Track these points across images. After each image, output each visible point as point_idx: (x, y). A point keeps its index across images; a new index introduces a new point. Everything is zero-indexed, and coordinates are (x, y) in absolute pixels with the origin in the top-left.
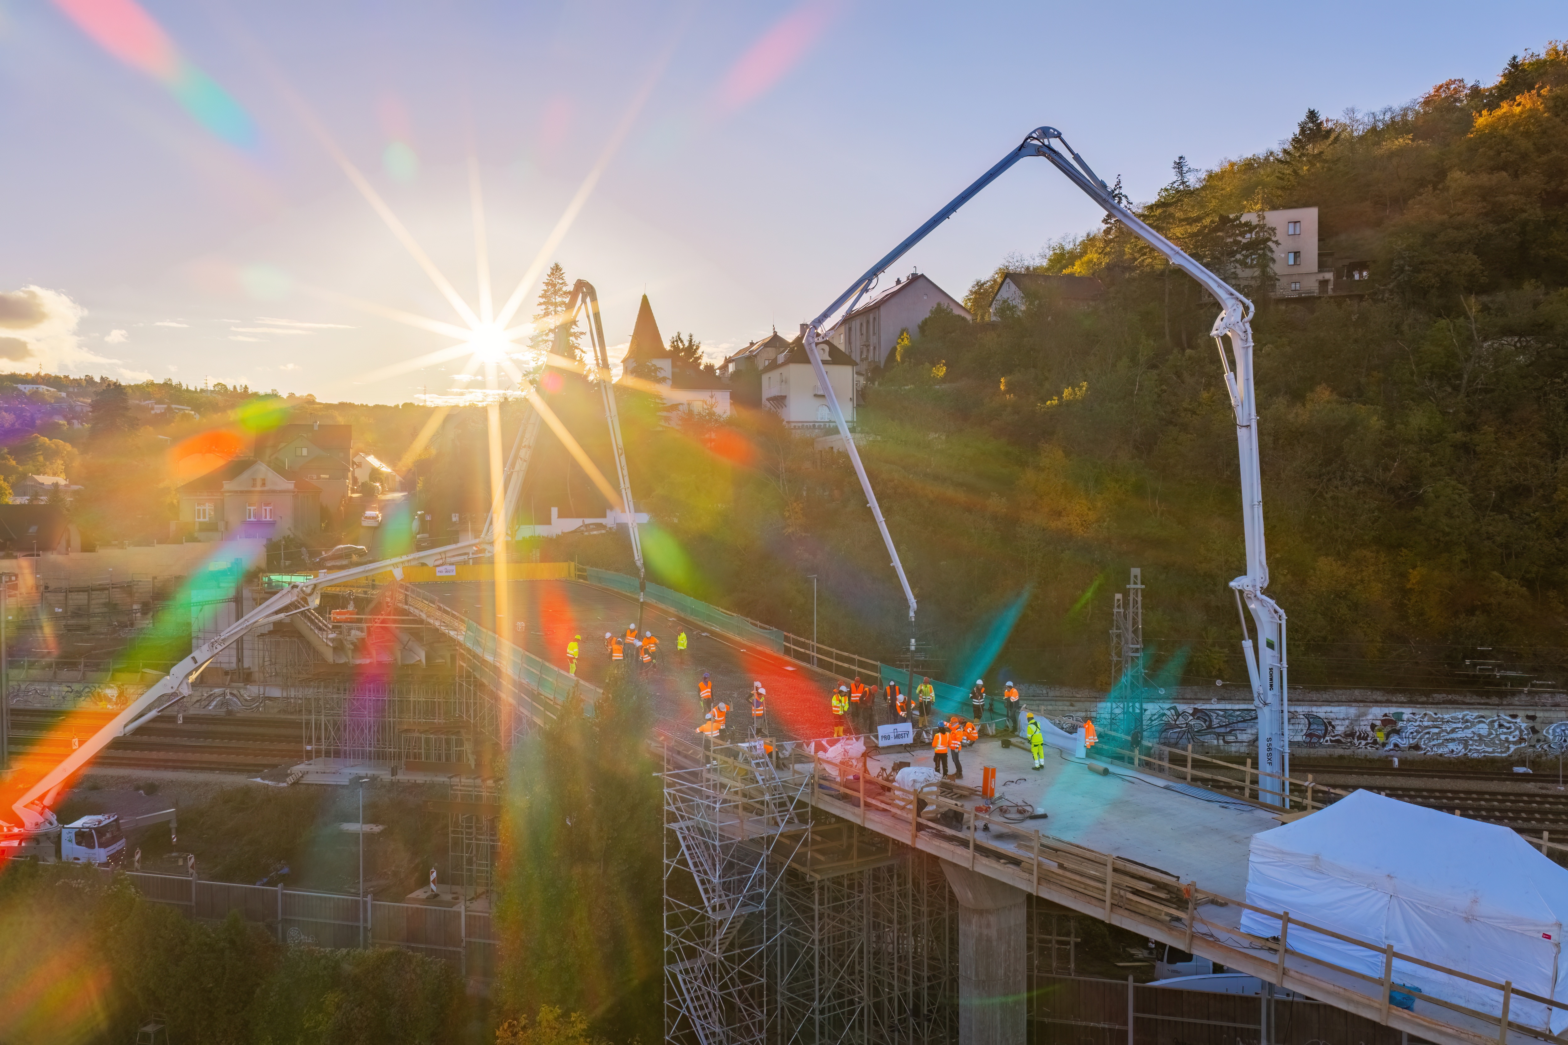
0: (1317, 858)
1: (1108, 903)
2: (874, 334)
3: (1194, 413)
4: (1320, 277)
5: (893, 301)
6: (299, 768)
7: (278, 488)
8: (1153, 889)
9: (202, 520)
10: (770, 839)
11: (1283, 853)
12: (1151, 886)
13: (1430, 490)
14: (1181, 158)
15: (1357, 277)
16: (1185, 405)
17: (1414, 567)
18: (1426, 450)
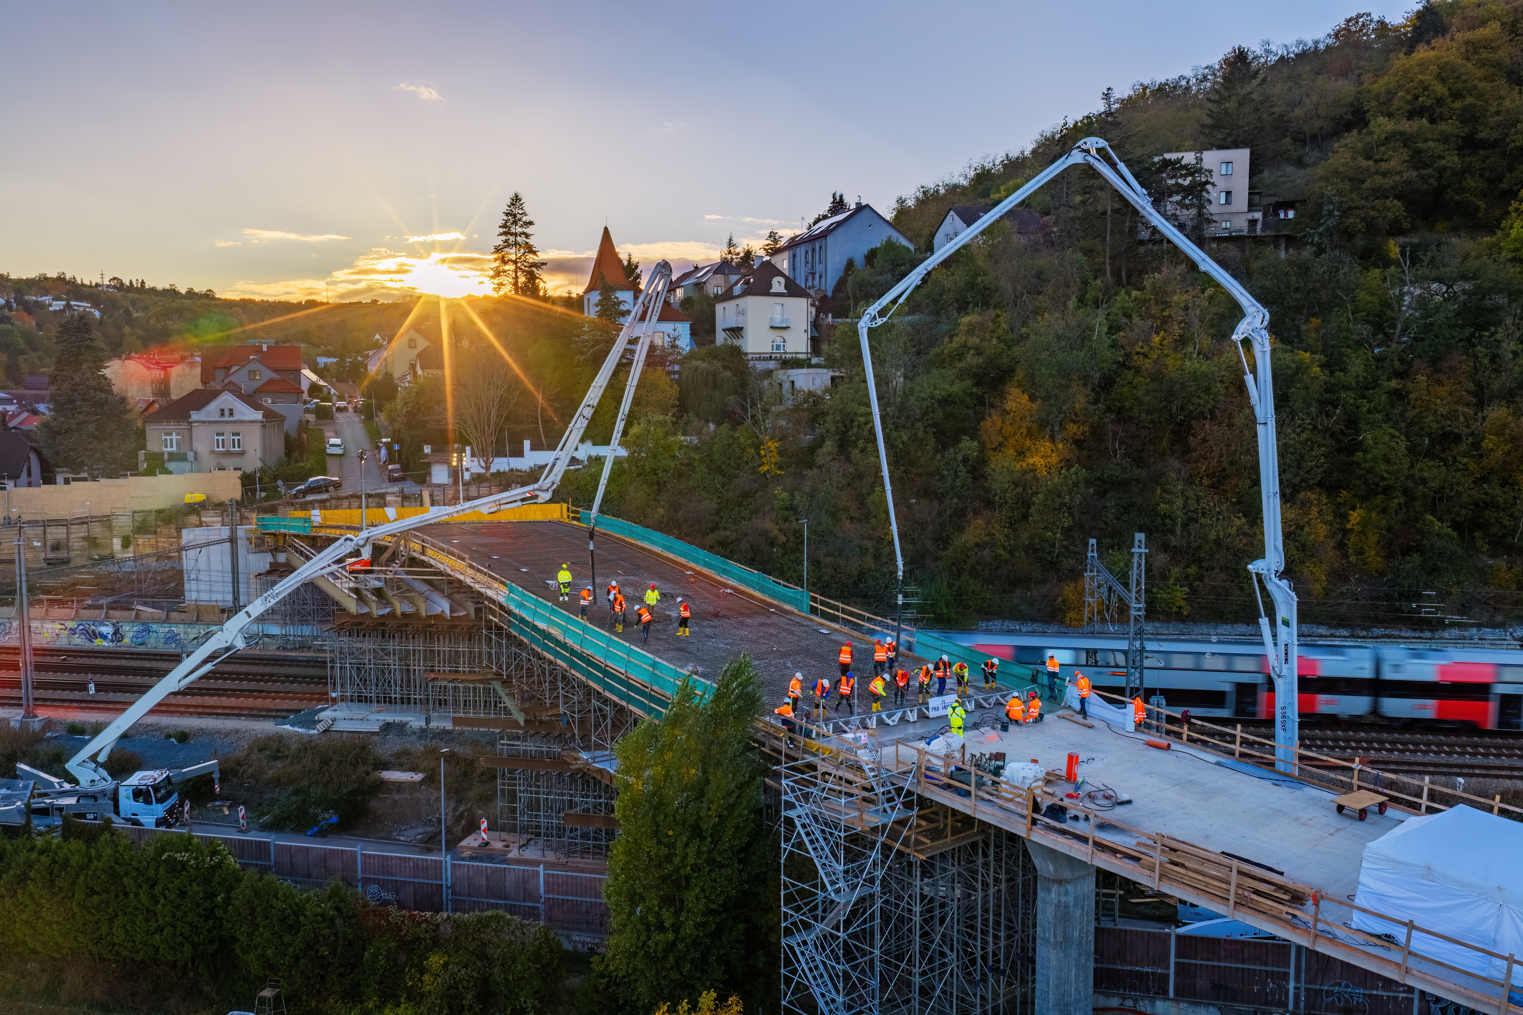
0: (1429, 868)
1: (1232, 902)
2: (820, 262)
3: (1145, 356)
4: (1250, 216)
5: (840, 230)
6: (327, 715)
7: (246, 418)
8: (1275, 891)
9: (169, 449)
10: (884, 826)
11: (1395, 861)
12: (1273, 888)
13: (1369, 437)
14: (1109, 89)
15: (1282, 216)
16: (1138, 349)
17: (1353, 508)
18: (1363, 397)
